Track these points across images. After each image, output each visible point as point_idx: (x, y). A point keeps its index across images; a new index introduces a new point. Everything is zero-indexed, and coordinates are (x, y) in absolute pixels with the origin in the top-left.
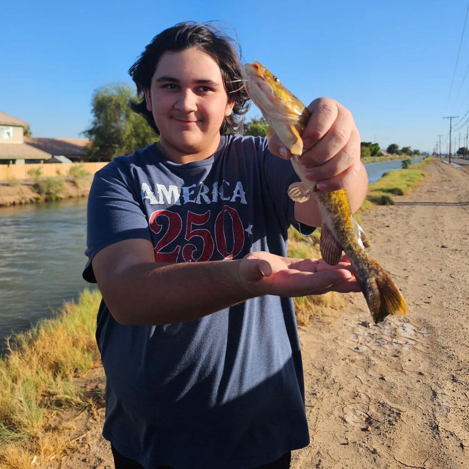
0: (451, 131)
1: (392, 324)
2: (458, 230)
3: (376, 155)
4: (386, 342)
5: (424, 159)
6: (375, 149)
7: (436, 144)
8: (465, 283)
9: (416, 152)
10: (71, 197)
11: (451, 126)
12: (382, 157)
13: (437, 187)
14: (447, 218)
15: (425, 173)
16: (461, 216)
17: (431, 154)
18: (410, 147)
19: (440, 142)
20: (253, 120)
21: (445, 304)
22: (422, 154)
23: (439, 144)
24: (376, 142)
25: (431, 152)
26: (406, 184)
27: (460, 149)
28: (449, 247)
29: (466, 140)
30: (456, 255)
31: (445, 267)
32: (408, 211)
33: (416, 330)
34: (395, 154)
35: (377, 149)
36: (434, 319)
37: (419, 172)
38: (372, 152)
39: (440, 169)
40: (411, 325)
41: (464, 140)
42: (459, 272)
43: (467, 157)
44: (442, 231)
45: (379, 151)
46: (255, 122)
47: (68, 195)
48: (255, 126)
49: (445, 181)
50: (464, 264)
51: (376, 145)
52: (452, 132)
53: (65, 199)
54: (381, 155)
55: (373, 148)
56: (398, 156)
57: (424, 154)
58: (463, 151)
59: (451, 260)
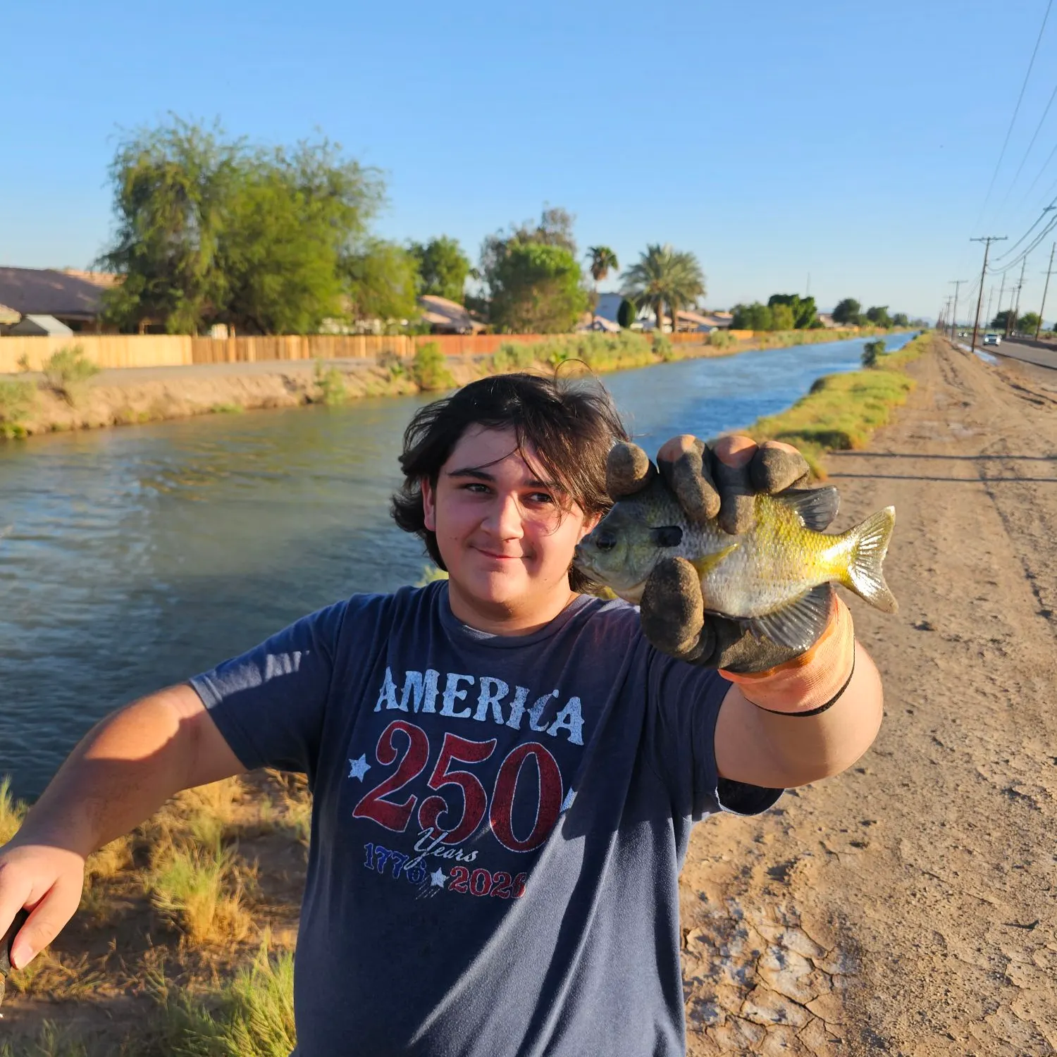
0: (984, 272)
1: (752, 933)
2: (969, 566)
3: (808, 325)
4: (722, 1015)
5: (915, 338)
6: (806, 312)
7: (948, 300)
8: (969, 766)
9: (899, 321)
10: (54, 429)
11: (985, 261)
12: (819, 332)
13: (936, 424)
14: (946, 526)
15: (912, 383)
16: (981, 518)
17: (933, 324)
18: (887, 307)
19: (956, 297)
20: (518, 234)
21: (906, 849)
22: (911, 325)
23: (954, 301)
24: (808, 295)
25: (933, 319)
26: (862, 416)
27: (1000, 315)
28: (940, 628)
29: (1016, 293)
30: (954, 656)
31: (922, 701)
32: (854, 503)
33: (815, 961)
34: (849, 324)
35: (810, 310)
36: (870, 912)
37: (898, 379)
38: (798, 318)
39: (947, 368)
40: (804, 938)
41: (1011, 294)
42: (958, 722)
43: (1013, 334)
44: (930, 570)
45: (814, 317)
46: (523, 238)
47: (48, 424)
48: (522, 248)
49: (955, 404)
50: (971, 691)
51: (809, 300)
52: (986, 276)
53: (39, 434)
54: (817, 325)
55: (801, 310)
56: (856, 329)
57: (918, 323)
58: (1007, 319)
59: (941, 676)
